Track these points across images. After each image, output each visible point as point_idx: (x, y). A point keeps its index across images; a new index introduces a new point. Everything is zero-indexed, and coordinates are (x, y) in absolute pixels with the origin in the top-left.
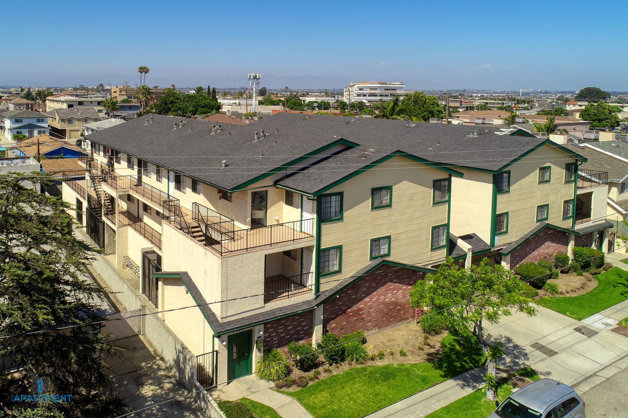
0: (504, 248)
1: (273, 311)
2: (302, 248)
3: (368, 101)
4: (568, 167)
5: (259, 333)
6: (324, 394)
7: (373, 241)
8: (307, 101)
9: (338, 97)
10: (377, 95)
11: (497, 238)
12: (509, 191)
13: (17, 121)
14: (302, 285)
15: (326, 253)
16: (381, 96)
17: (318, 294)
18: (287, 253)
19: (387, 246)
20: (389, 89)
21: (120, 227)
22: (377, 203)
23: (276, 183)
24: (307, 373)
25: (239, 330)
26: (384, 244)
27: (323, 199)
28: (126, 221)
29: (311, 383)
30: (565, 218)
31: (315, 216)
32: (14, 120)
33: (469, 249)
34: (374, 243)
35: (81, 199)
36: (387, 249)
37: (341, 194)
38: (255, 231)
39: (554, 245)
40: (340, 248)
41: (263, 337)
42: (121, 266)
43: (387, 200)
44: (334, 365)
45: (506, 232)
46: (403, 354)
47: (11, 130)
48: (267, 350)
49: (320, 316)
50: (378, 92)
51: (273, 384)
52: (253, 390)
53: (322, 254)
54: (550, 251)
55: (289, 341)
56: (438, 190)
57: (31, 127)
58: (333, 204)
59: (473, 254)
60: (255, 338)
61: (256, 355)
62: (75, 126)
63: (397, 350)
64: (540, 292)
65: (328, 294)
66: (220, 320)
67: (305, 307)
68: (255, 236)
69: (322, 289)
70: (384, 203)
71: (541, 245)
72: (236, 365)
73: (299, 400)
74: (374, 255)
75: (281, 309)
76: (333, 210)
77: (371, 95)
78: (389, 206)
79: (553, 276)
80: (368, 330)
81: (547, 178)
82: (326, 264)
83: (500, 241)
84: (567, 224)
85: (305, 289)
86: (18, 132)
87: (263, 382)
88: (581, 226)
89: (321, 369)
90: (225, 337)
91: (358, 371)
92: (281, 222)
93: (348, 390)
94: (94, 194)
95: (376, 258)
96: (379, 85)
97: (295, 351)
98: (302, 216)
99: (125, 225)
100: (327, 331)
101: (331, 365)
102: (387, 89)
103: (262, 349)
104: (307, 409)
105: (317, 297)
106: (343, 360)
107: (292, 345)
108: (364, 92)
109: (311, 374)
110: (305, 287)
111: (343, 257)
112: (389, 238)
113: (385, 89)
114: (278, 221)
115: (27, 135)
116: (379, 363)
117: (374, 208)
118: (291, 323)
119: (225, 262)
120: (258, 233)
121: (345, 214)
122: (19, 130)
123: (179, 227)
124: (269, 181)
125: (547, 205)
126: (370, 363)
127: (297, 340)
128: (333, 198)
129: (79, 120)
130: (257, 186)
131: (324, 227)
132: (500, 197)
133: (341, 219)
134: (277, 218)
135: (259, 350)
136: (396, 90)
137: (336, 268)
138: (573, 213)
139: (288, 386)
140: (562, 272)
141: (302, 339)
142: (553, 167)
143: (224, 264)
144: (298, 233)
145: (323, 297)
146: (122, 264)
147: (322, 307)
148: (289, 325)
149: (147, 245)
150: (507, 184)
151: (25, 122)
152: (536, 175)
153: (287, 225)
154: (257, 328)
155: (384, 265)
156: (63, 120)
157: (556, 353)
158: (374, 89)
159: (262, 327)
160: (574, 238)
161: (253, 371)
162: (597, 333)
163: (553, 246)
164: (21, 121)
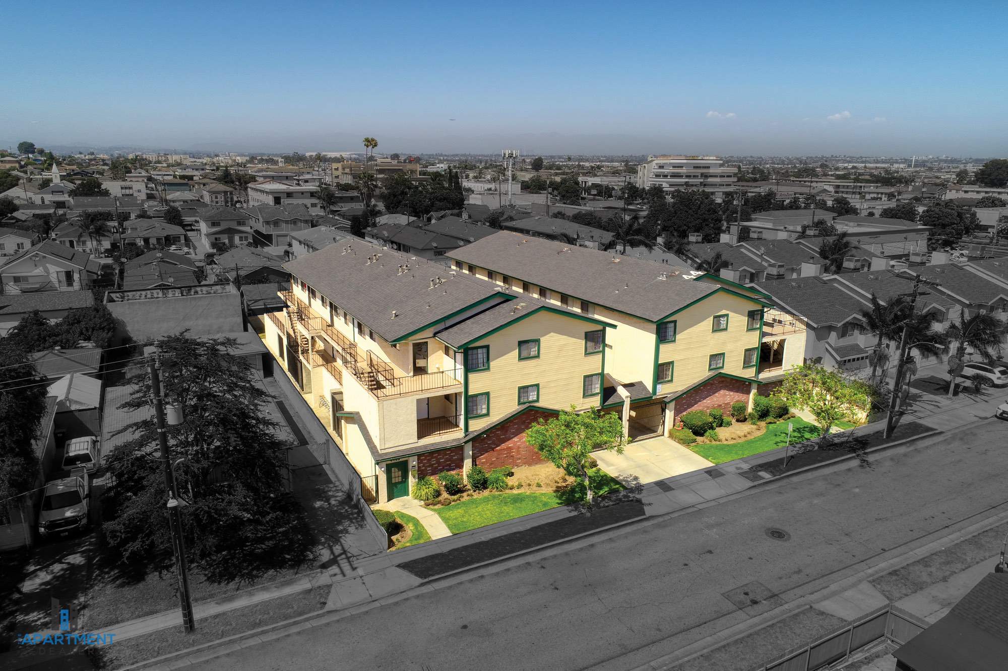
0: (669, 396)
1: (425, 446)
2: (456, 393)
3: (670, 185)
4: (752, 315)
5: (413, 462)
6: (459, 510)
7: (520, 389)
8: (590, 184)
9: (630, 178)
10: (682, 176)
11: (659, 386)
12: (675, 341)
13: (214, 224)
14: (457, 426)
15: (475, 399)
16: (687, 176)
17: (467, 433)
18: (447, 397)
19: (536, 393)
20: (700, 167)
21: (314, 367)
22: (524, 354)
23: (435, 335)
24: (453, 497)
25: (396, 460)
26: (533, 391)
27: (470, 352)
28: (320, 361)
29: (453, 503)
30: (747, 364)
31: (463, 367)
32: (210, 223)
33: (627, 397)
34: (522, 390)
35: (281, 335)
36: (536, 396)
37: (487, 347)
38: (417, 377)
39: (732, 393)
40: (488, 394)
41: (417, 467)
42: (317, 405)
43: (535, 351)
44: (477, 491)
45: (671, 381)
46: (539, 486)
47: (208, 235)
48: (422, 476)
49: (469, 451)
50: (683, 171)
51: (422, 503)
52: (407, 506)
53: (470, 399)
54: (728, 399)
55: (441, 471)
56: (590, 341)
57: (230, 232)
58: (480, 356)
59: (631, 401)
60: (410, 467)
61: (412, 481)
62: (283, 231)
63: (534, 483)
64: (699, 439)
65: (476, 434)
66: (379, 451)
67: (454, 444)
68: (415, 382)
69: (470, 429)
70: (533, 354)
71: (714, 393)
72: (394, 488)
73: (439, 514)
74: (522, 400)
75: (432, 444)
76: (480, 361)
77: (674, 176)
78: (538, 356)
79: (724, 425)
80: (518, 466)
81: (723, 326)
82: (475, 407)
83: (664, 390)
84: (750, 373)
85: (457, 429)
86: (216, 239)
87: (417, 502)
88: (768, 375)
89: (465, 494)
90: (384, 464)
91: (494, 497)
92: (441, 370)
93: (480, 509)
94: (291, 333)
95: (524, 403)
96: (685, 161)
97: (445, 478)
98: (455, 367)
99: (319, 366)
100: (476, 465)
101: (475, 491)
102: (697, 167)
103: (417, 476)
104: (443, 520)
105: (466, 436)
106: (485, 488)
107: (443, 474)
108: (665, 171)
109: (455, 497)
110: (458, 427)
111: (491, 402)
112: (537, 385)
113: (694, 167)
114: (438, 368)
115: (227, 241)
116: (515, 492)
117: (521, 359)
118: (443, 456)
119: (381, 405)
120: (417, 380)
121: (492, 364)
122: (217, 236)
123: (354, 373)
124: (429, 333)
125: (723, 354)
126: (508, 491)
127: (448, 470)
128: (480, 351)
129: (287, 222)
130: (418, 338)
131: (471, 376)
132: (663, 347)
133: (488, 369)
134: (437, 366)
135: (414, 477)
136: (709, 167)
137: (484, 411)
138: (756, 362)
139: (435, 505)
140: (738, 421)
141: (453, 469)
142: (731, 314)
143: (381, 407)
144: (452, 380)
145: (471, 436)
146: (318, 403)
147: (470, 444)
148: (441, 459)
149: (336, 386)
150: (672, 333)
151: (224, 226)
152: (709, 323)
153: (446, 372)
154: (411, 459)
155: (532, 410)
156: (268, 223)
157: (673, 489)
158: (678, 167)
159: (416, 458)
160: (756, 387)
161: (410, 493)
162: (723, 475)
163: (730, 395)
164: (218, 224)
